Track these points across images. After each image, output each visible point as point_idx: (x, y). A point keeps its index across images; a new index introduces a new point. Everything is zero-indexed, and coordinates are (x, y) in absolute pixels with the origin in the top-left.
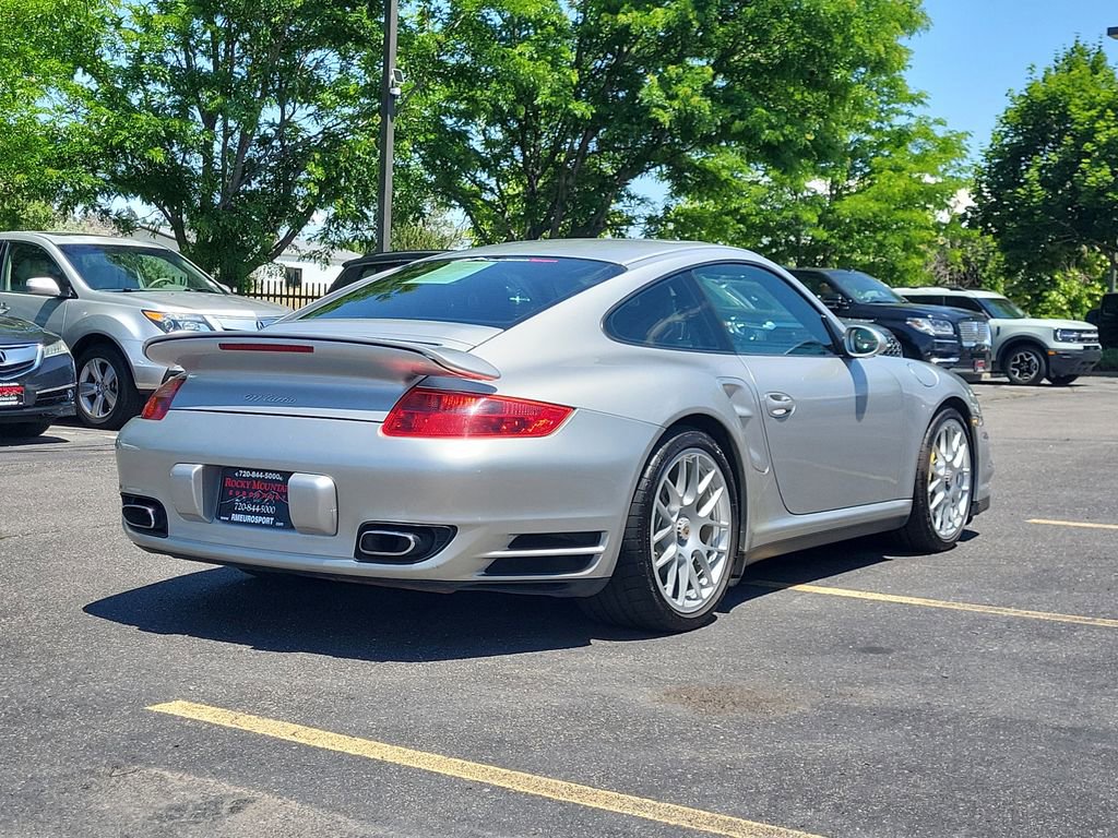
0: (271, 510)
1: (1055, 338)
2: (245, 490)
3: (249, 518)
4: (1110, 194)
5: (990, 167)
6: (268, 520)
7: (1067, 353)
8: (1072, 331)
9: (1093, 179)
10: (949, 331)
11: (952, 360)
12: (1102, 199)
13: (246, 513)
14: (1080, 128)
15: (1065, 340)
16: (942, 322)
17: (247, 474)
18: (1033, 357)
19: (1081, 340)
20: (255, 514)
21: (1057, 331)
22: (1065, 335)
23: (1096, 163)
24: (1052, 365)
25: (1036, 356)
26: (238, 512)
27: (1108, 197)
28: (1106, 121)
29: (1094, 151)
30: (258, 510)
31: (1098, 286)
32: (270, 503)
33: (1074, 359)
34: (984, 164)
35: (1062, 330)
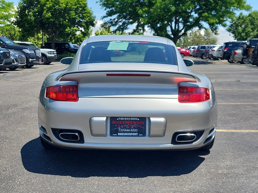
0: (136, 130)
1: (48, 54)
2: (122, 124)
3: (126, 134)
4: (51, 19)
5: (18, 11)
6: (135, 134)
7: (51, 57)
8: (52, 52)
9: (47, 15)
10: (33, 52)
11: (34, 59)
12: (49, 20)
13: (124, 132)
14: (42, 3)
15: (50, 54)
16: (31, 50)
17: (122, 119)
18: (43, 58)
19: (54, 54)
20: (128, 132)
21: (48, 52)
22: (50, 53)
23: (47, 12)
24: (48, 60)
25: (44, 58)
26: (120, 132)
27: (50, 20)
28: (49, 2)
29: (46, 9)
30: (129, 131)
31: (37, 40)
32: (135, 128)
33: (52, 58)
34: (17, 10)
35: (50, 51)
